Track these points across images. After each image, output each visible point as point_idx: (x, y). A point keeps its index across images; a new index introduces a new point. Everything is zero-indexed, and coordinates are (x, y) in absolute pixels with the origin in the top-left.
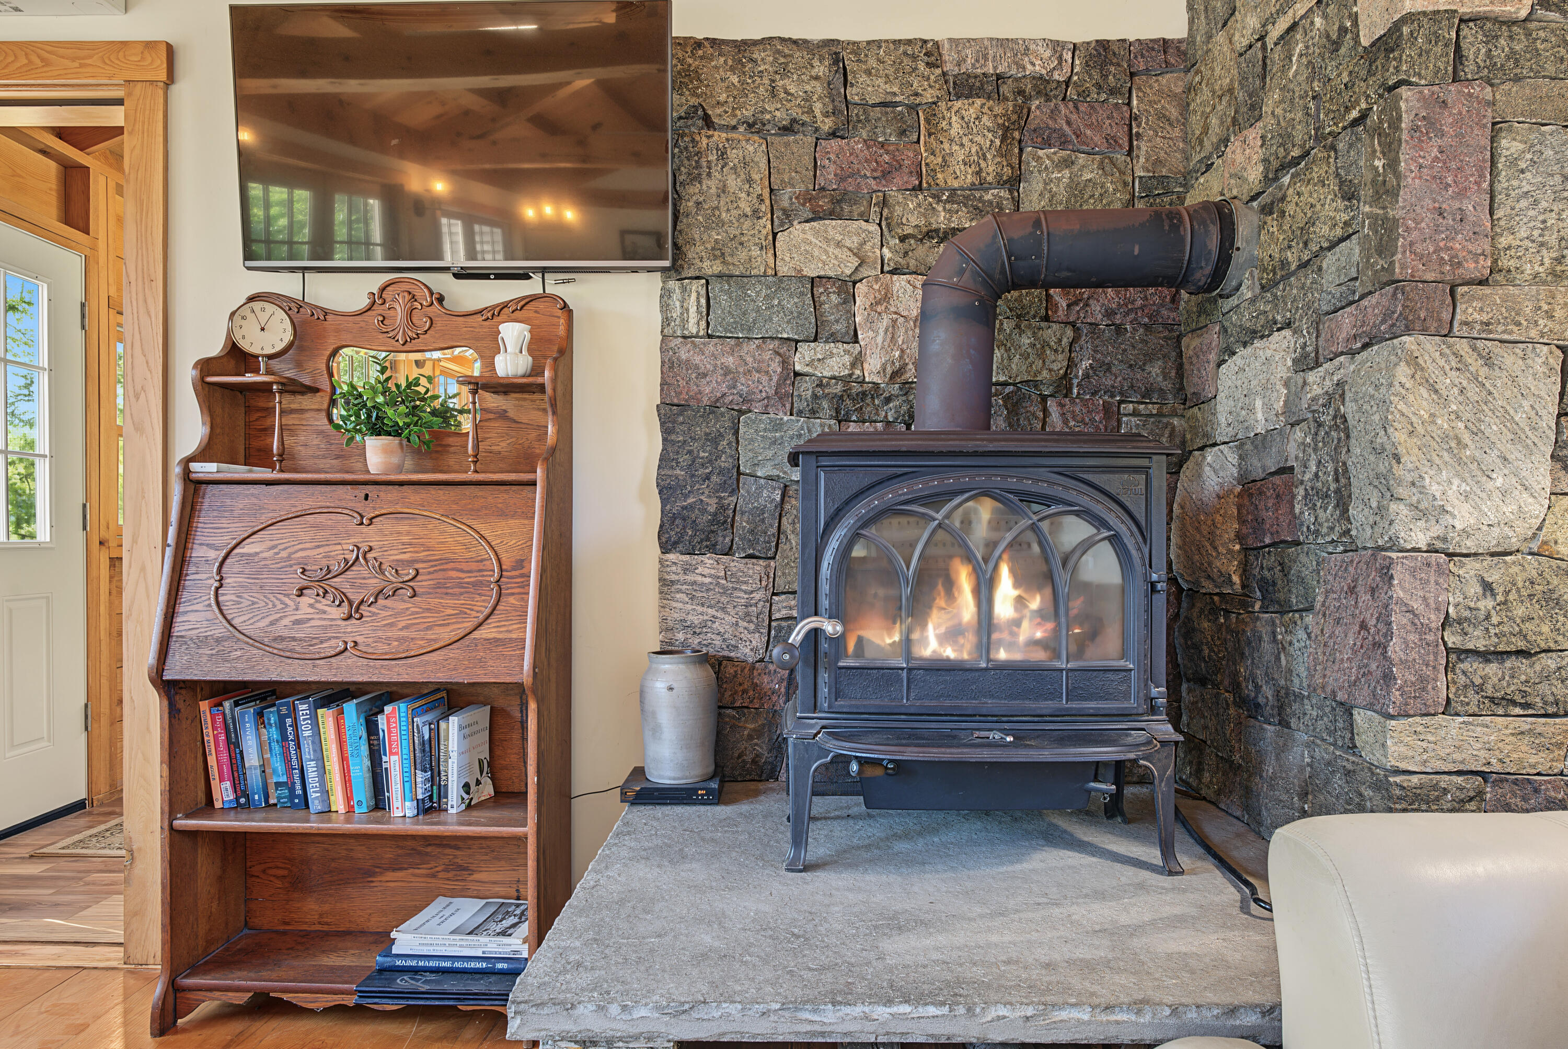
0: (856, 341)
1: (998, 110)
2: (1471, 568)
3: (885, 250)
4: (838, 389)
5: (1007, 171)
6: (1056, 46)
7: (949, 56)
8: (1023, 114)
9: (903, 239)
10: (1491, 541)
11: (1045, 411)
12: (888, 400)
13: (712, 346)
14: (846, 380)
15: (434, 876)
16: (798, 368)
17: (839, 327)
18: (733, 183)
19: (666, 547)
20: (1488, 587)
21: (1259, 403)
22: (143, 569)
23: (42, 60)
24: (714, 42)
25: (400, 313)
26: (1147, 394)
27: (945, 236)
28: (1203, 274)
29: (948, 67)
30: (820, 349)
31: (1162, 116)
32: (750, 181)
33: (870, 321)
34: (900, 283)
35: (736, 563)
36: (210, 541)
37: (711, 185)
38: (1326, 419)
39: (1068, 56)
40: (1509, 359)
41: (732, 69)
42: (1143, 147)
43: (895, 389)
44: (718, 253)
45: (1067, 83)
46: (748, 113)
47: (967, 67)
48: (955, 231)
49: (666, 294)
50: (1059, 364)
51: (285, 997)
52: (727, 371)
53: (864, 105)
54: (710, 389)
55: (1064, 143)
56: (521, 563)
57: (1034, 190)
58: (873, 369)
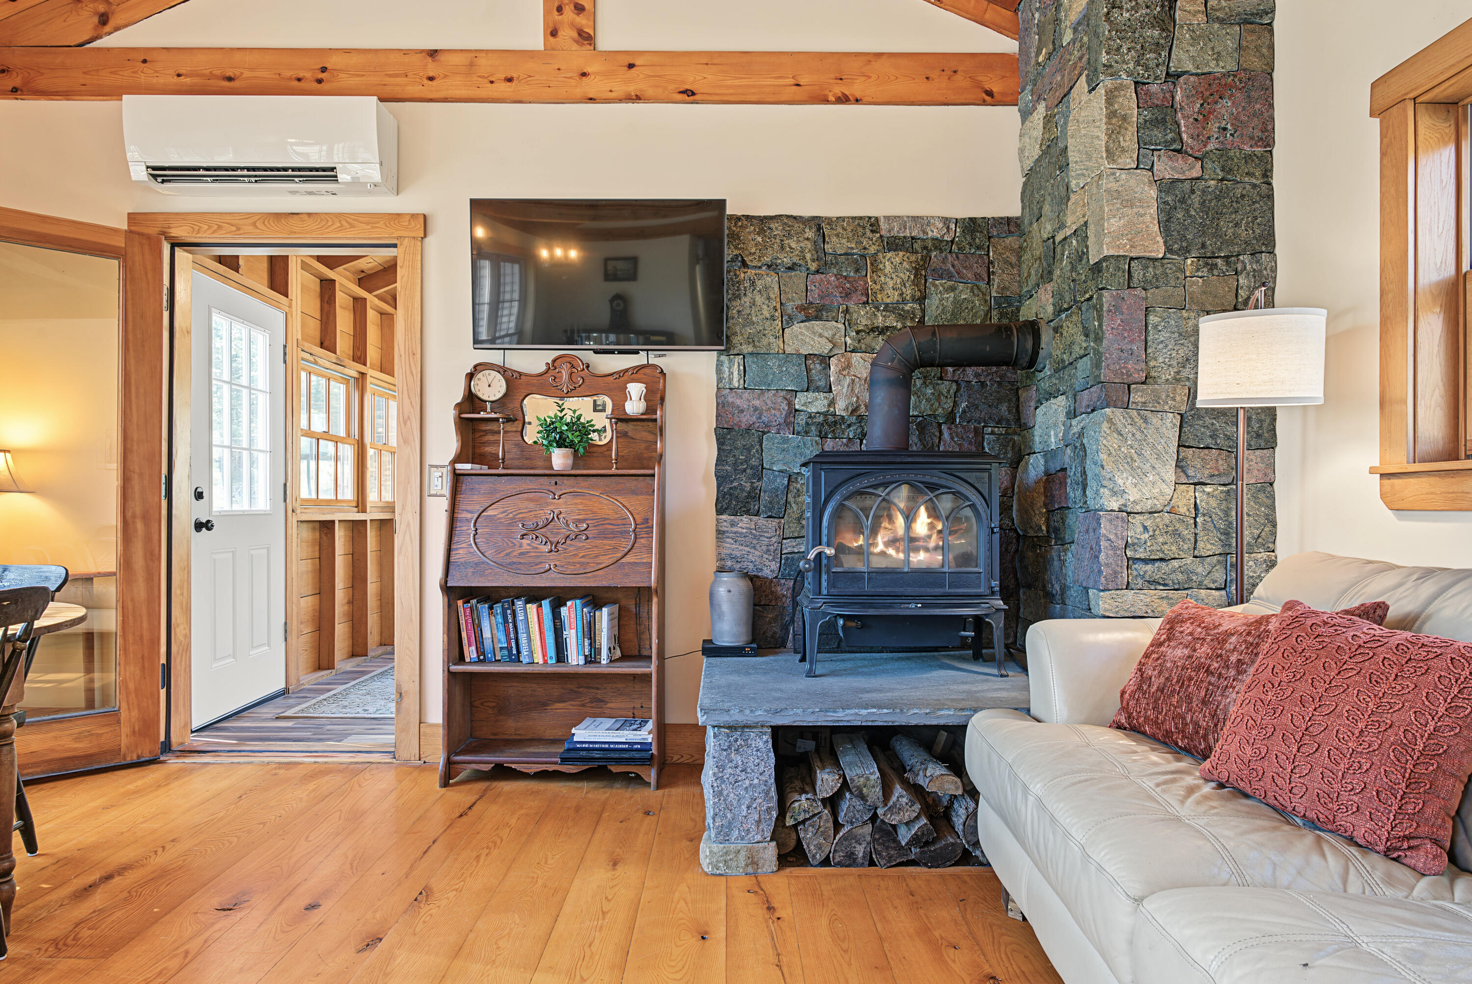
0: (830, 391)
1: (913, 258)
2: (1137, 520)
3: (847, 339)
4: (821, 419)
5: (918, 294)
6: (946, 221)
7: (884, 226)
8: (926, 259)
9: (858, 332)
10: (1148, 505)
11: (941, 432)
12: (849, 426)
13: (746, 394)
14: (825, 414)
15: (583, 705)
16: (797, 407)
17: (822, 383)
18: (759, 299)
19: (720, 511)
20: (1145, 528)
21: (1052, 433)
22: (408, 525)
23: (349, 224)
24: (747, 217)
25: (565, 375)
26: (999, 422)
27: (882, 331)
28: (1025, 361)
29: (883, 233)
30: (811, 395)
31: (1007, 262)
32: (769, 298)
33: (839, 382)
34: (856, 357)
35: (761, 521)
36: (469, 508)
37: (746, 300)
38: (1078, 445)
39: (953, 226)
40: (1155, 420)
41: (758, 234)
42: (996, 280)
43: (853, 419)
44: (750, 340)
45: (952, 242)
46: (767, 259)
47: (894, 233)
48: (887, 328)
49: (719, 365)
50: (948, 405)
51: (513, 766)
52: (756, 409)
53: (835, 255)
54: (746, 419)
55: (950, 277)
56: (647, 521)
57: (933, 304)
58: (840, 408)
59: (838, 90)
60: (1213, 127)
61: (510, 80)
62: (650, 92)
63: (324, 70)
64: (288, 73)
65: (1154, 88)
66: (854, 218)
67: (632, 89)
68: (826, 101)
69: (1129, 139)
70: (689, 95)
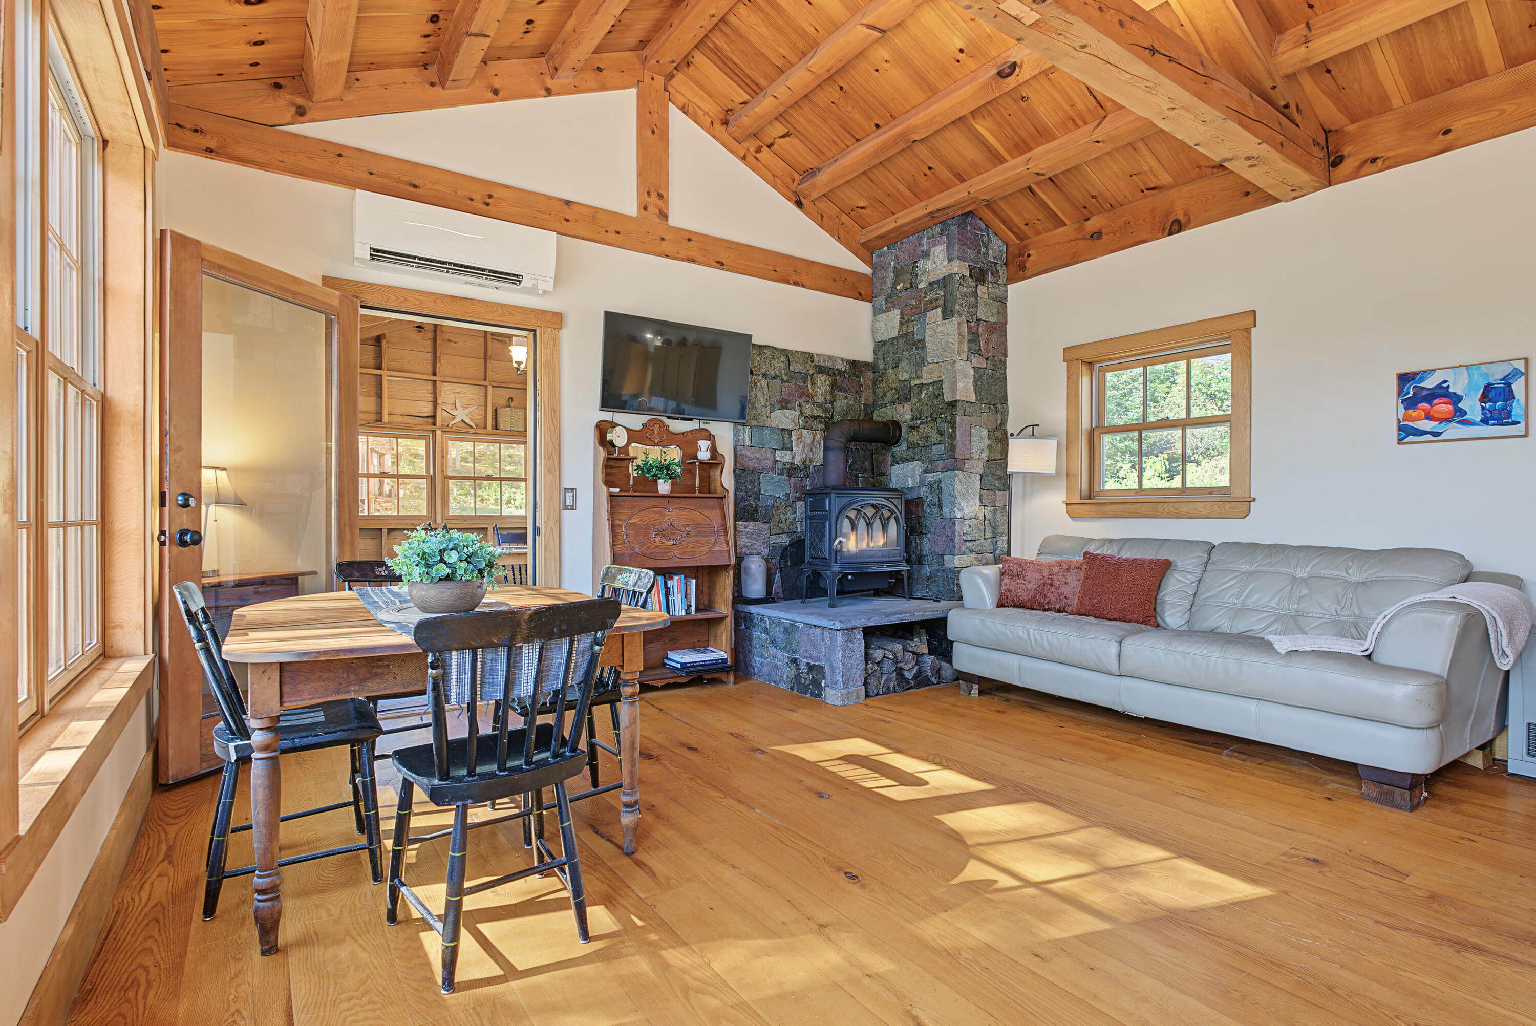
0: (793, 451)
1: (829, 379)
2: (967, 522)
3: (800, 421)
4: (788, 466)
5: (832, 399)
7: (816, 359)
8: (835, 381)
9: (805, 418)
10: (970, 516)
12: (801, 470)
13: (752, 450)
14: (790, 463)
15: (665, 644)
16: (778, 459)
17: (788, 446)
18: (759, 394)
19: (736, 518)
20: (970, 526)
21: (909, 479)
22: (552, 529)
23: (509, 312)
25: (657, 431)
26: (865, 471)
27: (816, 418)
29: (816, 363)
30: (783, 453)
31: (868, 386)
32: (764, 394)
33: (797, 445)
34: (805, 432)
35: (759, 524)
36: (619, 517)
37: (753, 394)
38: (936, 486)
39: (845, 363)
40: (972, 476)
41: (758, 355)
42: (864, 395)
43: (803, 467)
44: (755, 418)
45: (846, 372)
46: (763, 371)
47: (821, 364)
48: (818, 416)
49: (738, 431)
51: (650, 683)
52: (758, 459)
53: (794, 372)
54: (752, 465)
55: (845, 391)
56: (722, 525)
57: (837, 404)
58: (797, 461)
59: (795, 278)
60: (991, 346)
61: (618, 233)
62: (699, 258)
63: (490, 196)
64: (462, 193)
65: (972, 324)
66: (803, 353)
67: (691, 254)
68: (788, 283)
69: (965, 348)
70: (721, 264)
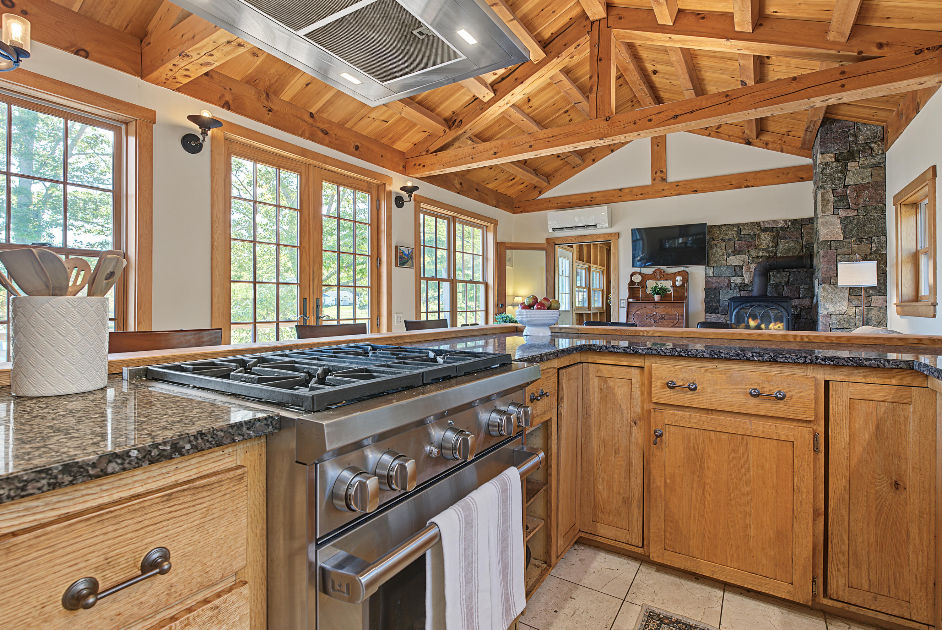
0: (743, 276)
1: (772, 234)
2: (833, 317)
3: (749, 260)
4: (739, 285)
5: (774, 245)
6: (785, 221)
7: (762, 224)
8: (777, 235)
9: (752, 258)
10: (838, 313)
11: (784, 288)
12: (749, 287)
13: (714, 278)
14: (741, 283)
16: (731, 281)
17: (740, 274)
18: (719, 250)
19: (706, 312)
20: (836, 319)
22: (615, 315)
24: (714, 226)
25: (658, 274)
26: (806, 284)
27: (761, 257)
28: (809, 266)
29: (762, 227)
30: (735, 278)
31: (808, 232)
32: (722, 249)
33: (746, 273)
34: (752, 266)
35: (719, 315)
36: (632, 311)
37: (714, 250)
39: (788, 222)
41: (718, 230)
42: (804, 239)
43: (751, 285)
44: (716, 262)
45: (788, 227)
46: (721, 238)
47: (766, 226)
48: (763, 256)
49: (706, 270)
50: (786, 279)
52: (717, 282)
53: (744, 235)
54: (714, 285)
55: (787, 239)
56: (683, 315)
57: (780, 247)
58: (746, 281)
59: (745, 184)
60: (861, 200)
61: (642, 194)
62: (683, 192)
63: (592, 198)
64: (583, 200)
65: (839, 190)
66: (751, 223)
67: (677, 192)
68: (741, 188)
69: (830, 206)
70: (696, 191)
